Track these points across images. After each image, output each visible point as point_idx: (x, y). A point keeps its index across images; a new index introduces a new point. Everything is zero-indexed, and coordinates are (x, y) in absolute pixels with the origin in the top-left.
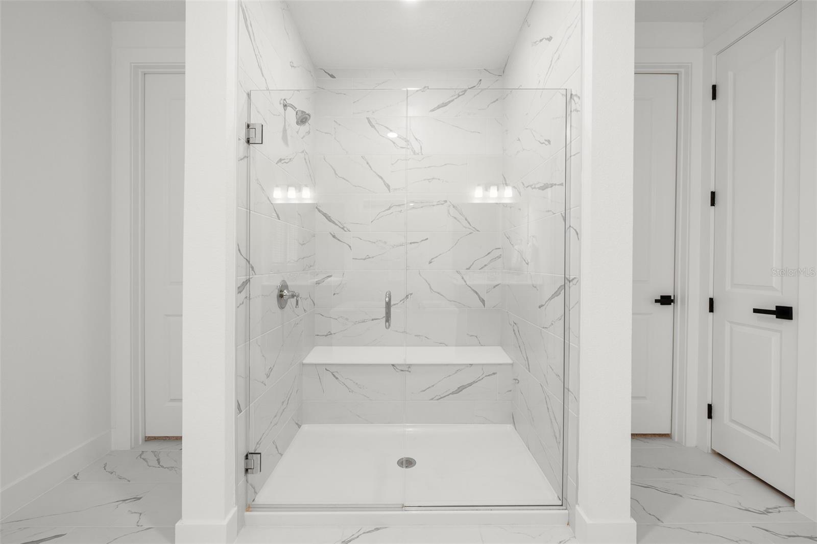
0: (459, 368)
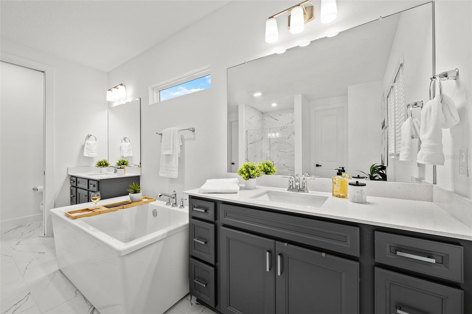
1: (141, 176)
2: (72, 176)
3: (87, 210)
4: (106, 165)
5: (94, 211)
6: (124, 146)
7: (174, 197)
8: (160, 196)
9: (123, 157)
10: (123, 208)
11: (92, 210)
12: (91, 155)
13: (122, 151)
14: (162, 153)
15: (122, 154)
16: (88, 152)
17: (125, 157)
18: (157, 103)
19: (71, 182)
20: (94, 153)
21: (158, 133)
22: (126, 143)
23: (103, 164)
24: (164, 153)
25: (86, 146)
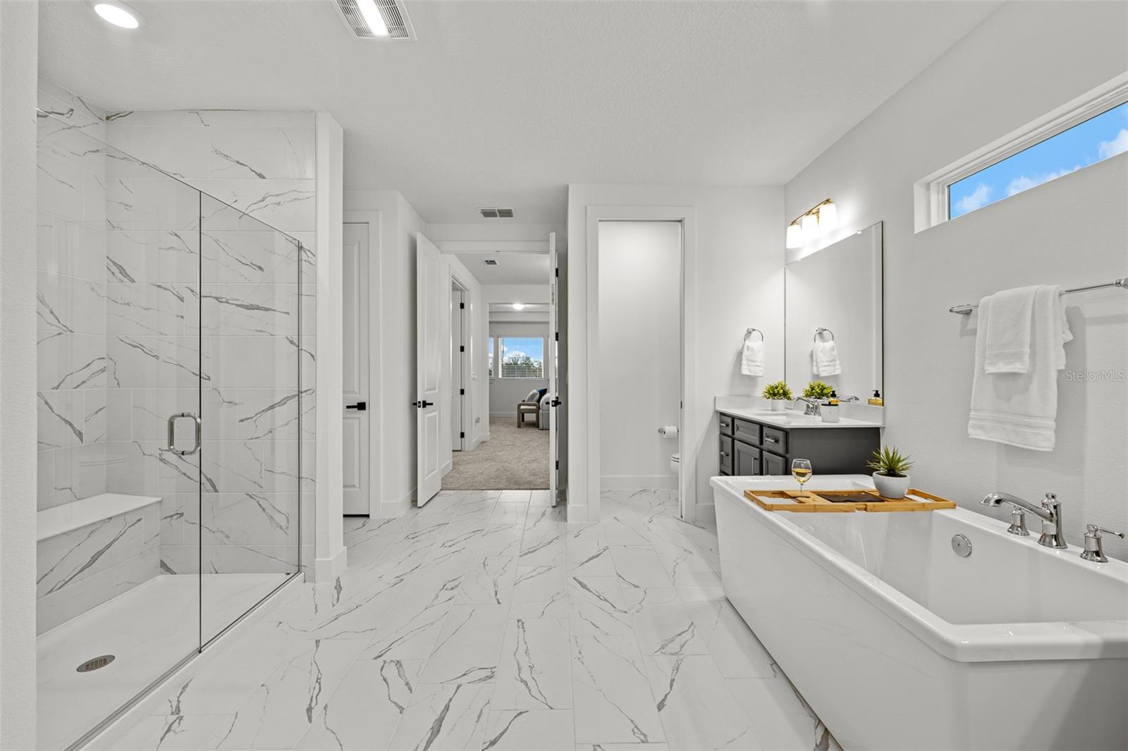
0: (92, 529)
1: (884, 428)
2: (722, 414)
3: (782, 494)
4: (785, 394)
5: (801, 502)
6: (821, 351)
7: (1051, 514)
8: (998, 502)
9: (817, 376)
10: (866, 510)
11: (794, 498)
12: (757, 371)
13: (815, 363)
14: (983, 369)
15: (815, 368)
16: (748, 365)
17: (822, 377)
18: (939, 225)
19: (721, 426)
20: (761, 368)
21: (954, 310)
22: (824, 342)
23: (778, 391)
24: (991, 369)
25: (745, 353)
